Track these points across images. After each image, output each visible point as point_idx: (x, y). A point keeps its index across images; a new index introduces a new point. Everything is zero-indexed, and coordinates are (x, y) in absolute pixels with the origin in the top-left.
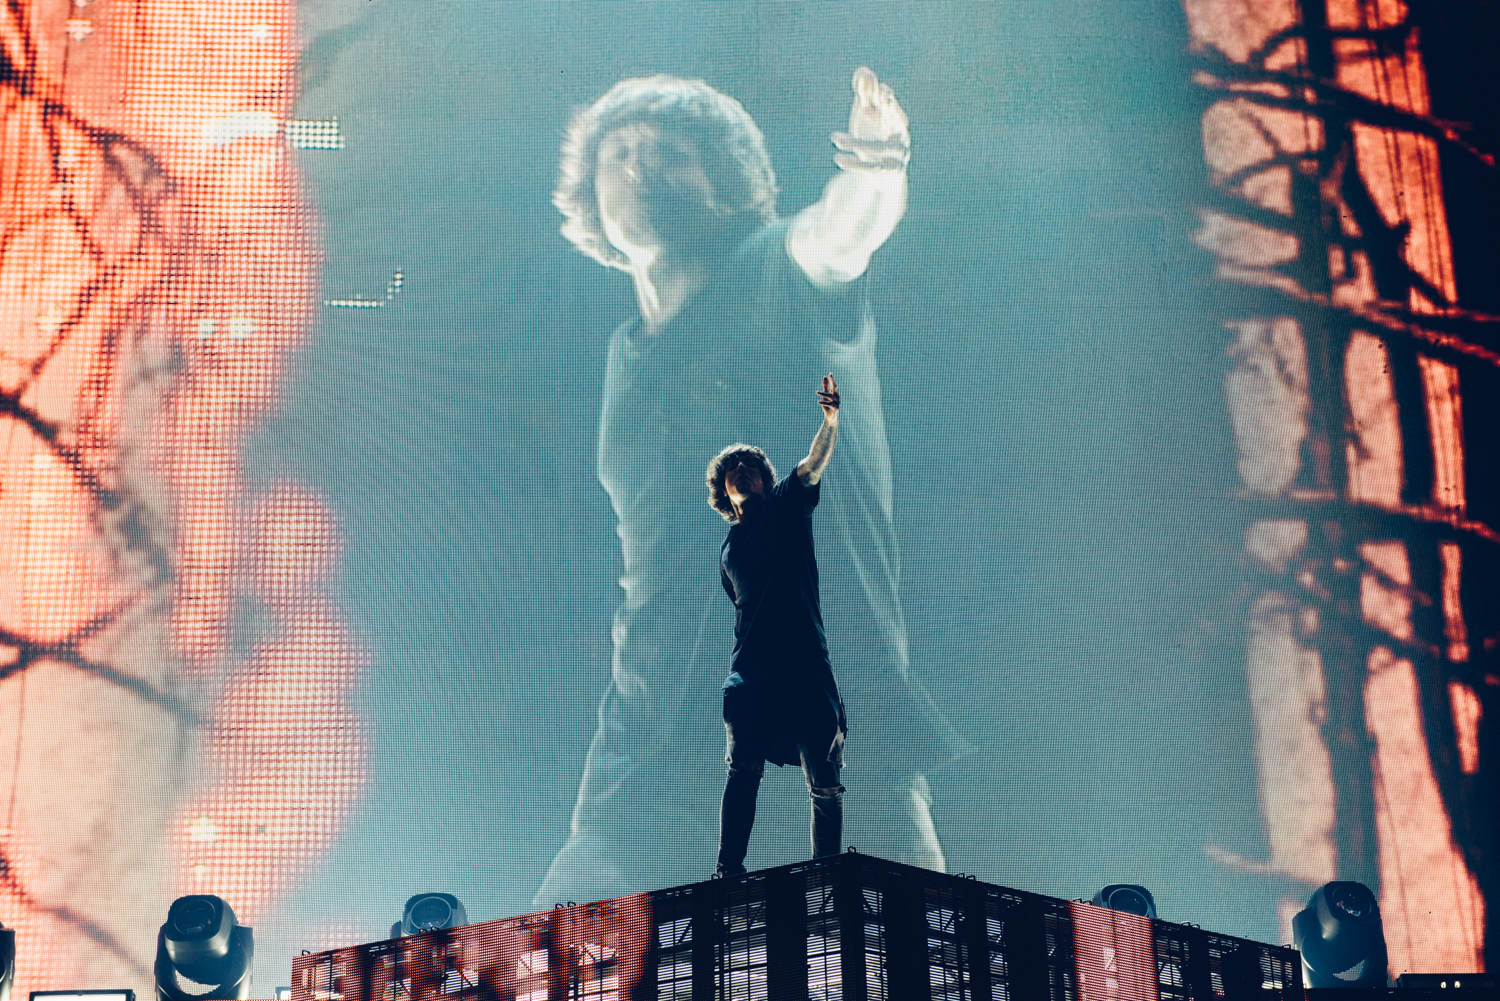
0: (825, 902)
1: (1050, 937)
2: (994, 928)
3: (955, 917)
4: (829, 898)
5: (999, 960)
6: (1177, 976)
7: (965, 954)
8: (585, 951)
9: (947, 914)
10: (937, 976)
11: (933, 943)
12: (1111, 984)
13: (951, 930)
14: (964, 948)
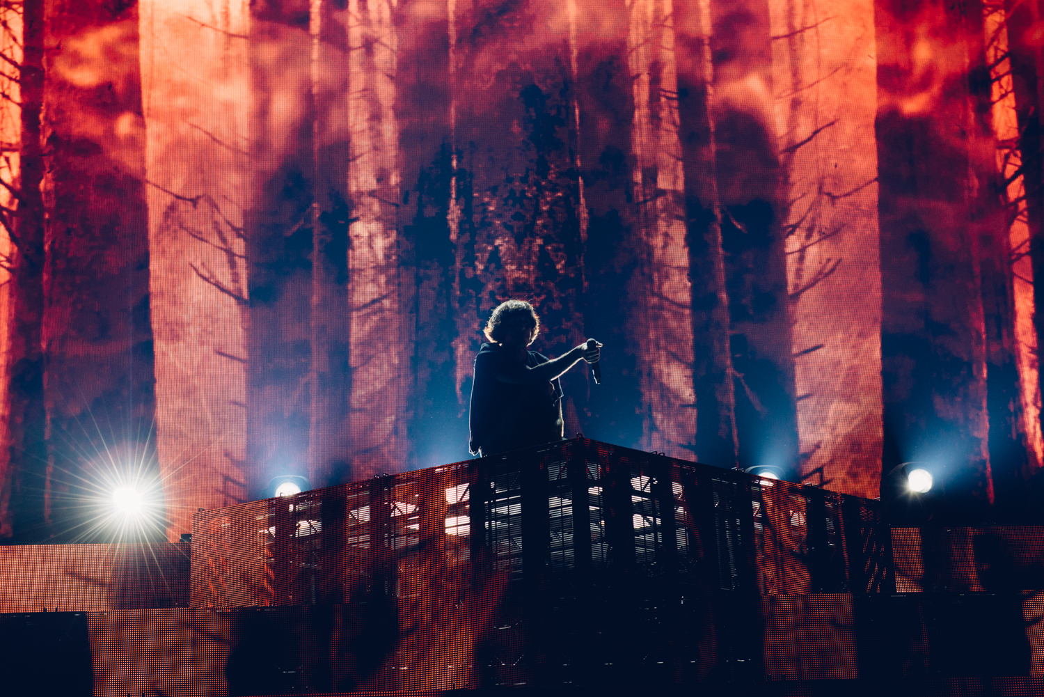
0: (561, 472)
1: (716, 495)
2: (677, 489)
3: (651, 481)
4: (564, 469)
5: (681, 510)
6: (803, 520)
7: (657, 506)
8: (395, 507)
9: (645, 479)
10: (638, 521)
11: (635, 499)
12: (758, 526)
13: (648, 490)
14: (657, 502)
